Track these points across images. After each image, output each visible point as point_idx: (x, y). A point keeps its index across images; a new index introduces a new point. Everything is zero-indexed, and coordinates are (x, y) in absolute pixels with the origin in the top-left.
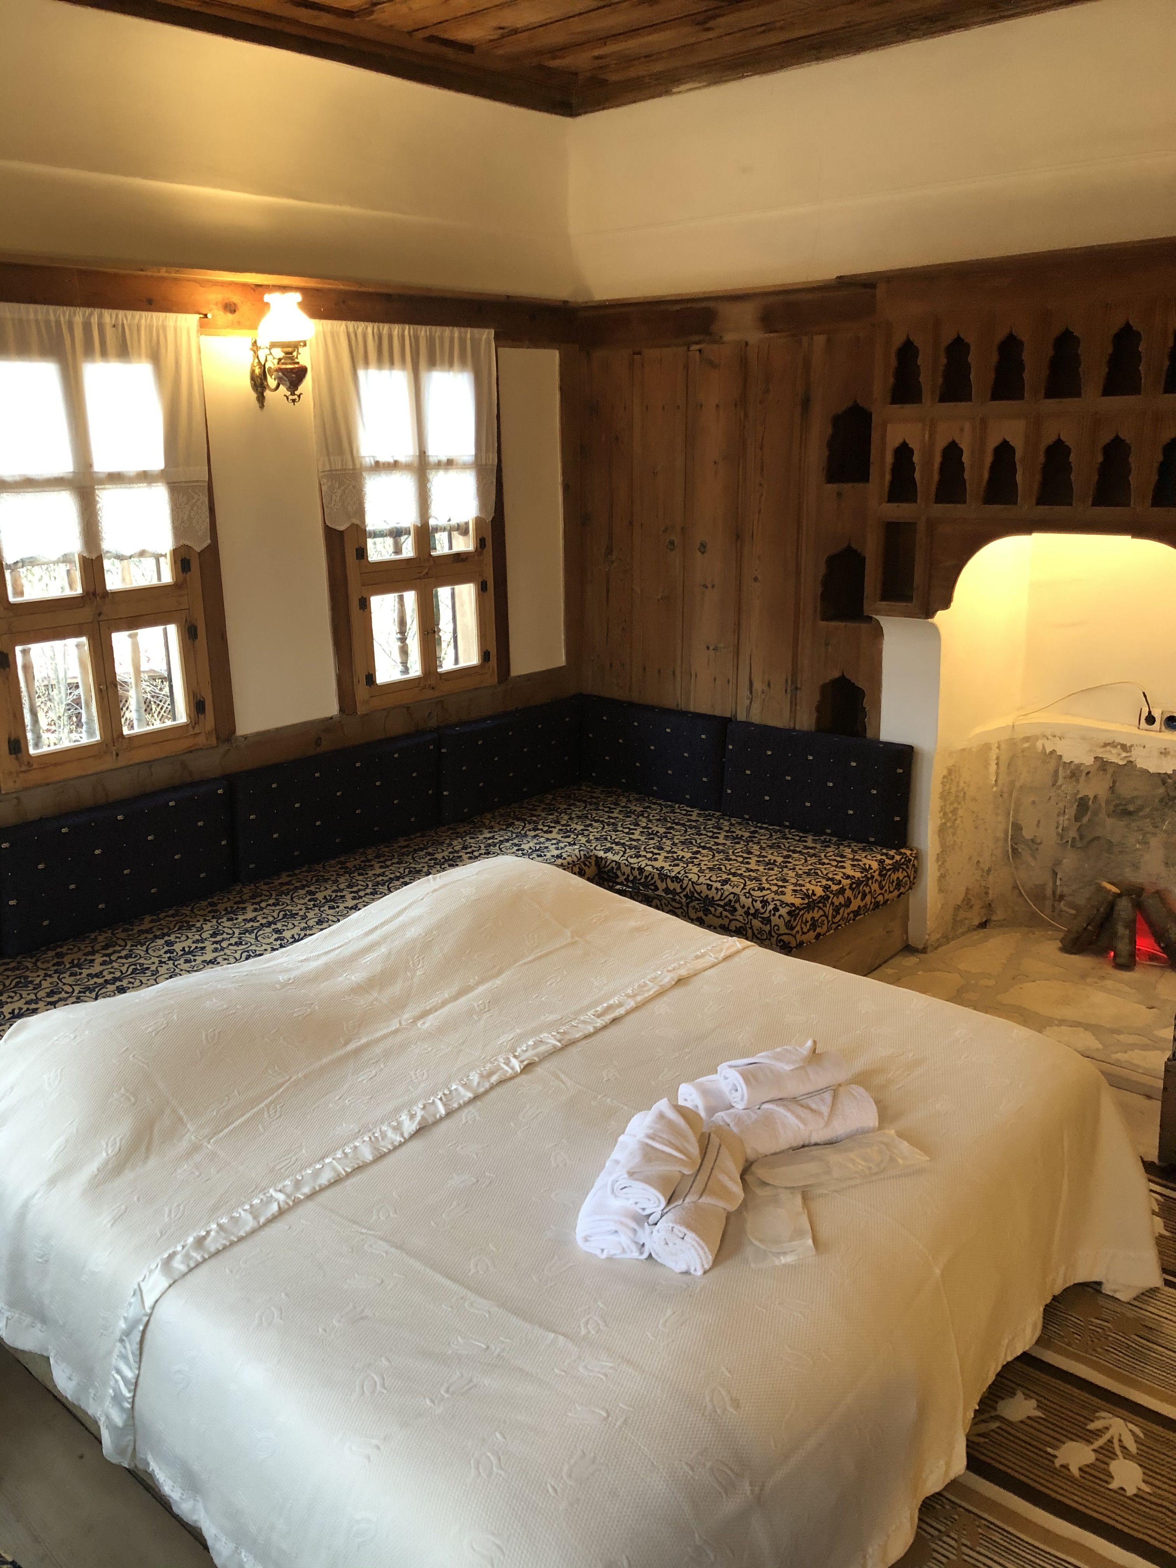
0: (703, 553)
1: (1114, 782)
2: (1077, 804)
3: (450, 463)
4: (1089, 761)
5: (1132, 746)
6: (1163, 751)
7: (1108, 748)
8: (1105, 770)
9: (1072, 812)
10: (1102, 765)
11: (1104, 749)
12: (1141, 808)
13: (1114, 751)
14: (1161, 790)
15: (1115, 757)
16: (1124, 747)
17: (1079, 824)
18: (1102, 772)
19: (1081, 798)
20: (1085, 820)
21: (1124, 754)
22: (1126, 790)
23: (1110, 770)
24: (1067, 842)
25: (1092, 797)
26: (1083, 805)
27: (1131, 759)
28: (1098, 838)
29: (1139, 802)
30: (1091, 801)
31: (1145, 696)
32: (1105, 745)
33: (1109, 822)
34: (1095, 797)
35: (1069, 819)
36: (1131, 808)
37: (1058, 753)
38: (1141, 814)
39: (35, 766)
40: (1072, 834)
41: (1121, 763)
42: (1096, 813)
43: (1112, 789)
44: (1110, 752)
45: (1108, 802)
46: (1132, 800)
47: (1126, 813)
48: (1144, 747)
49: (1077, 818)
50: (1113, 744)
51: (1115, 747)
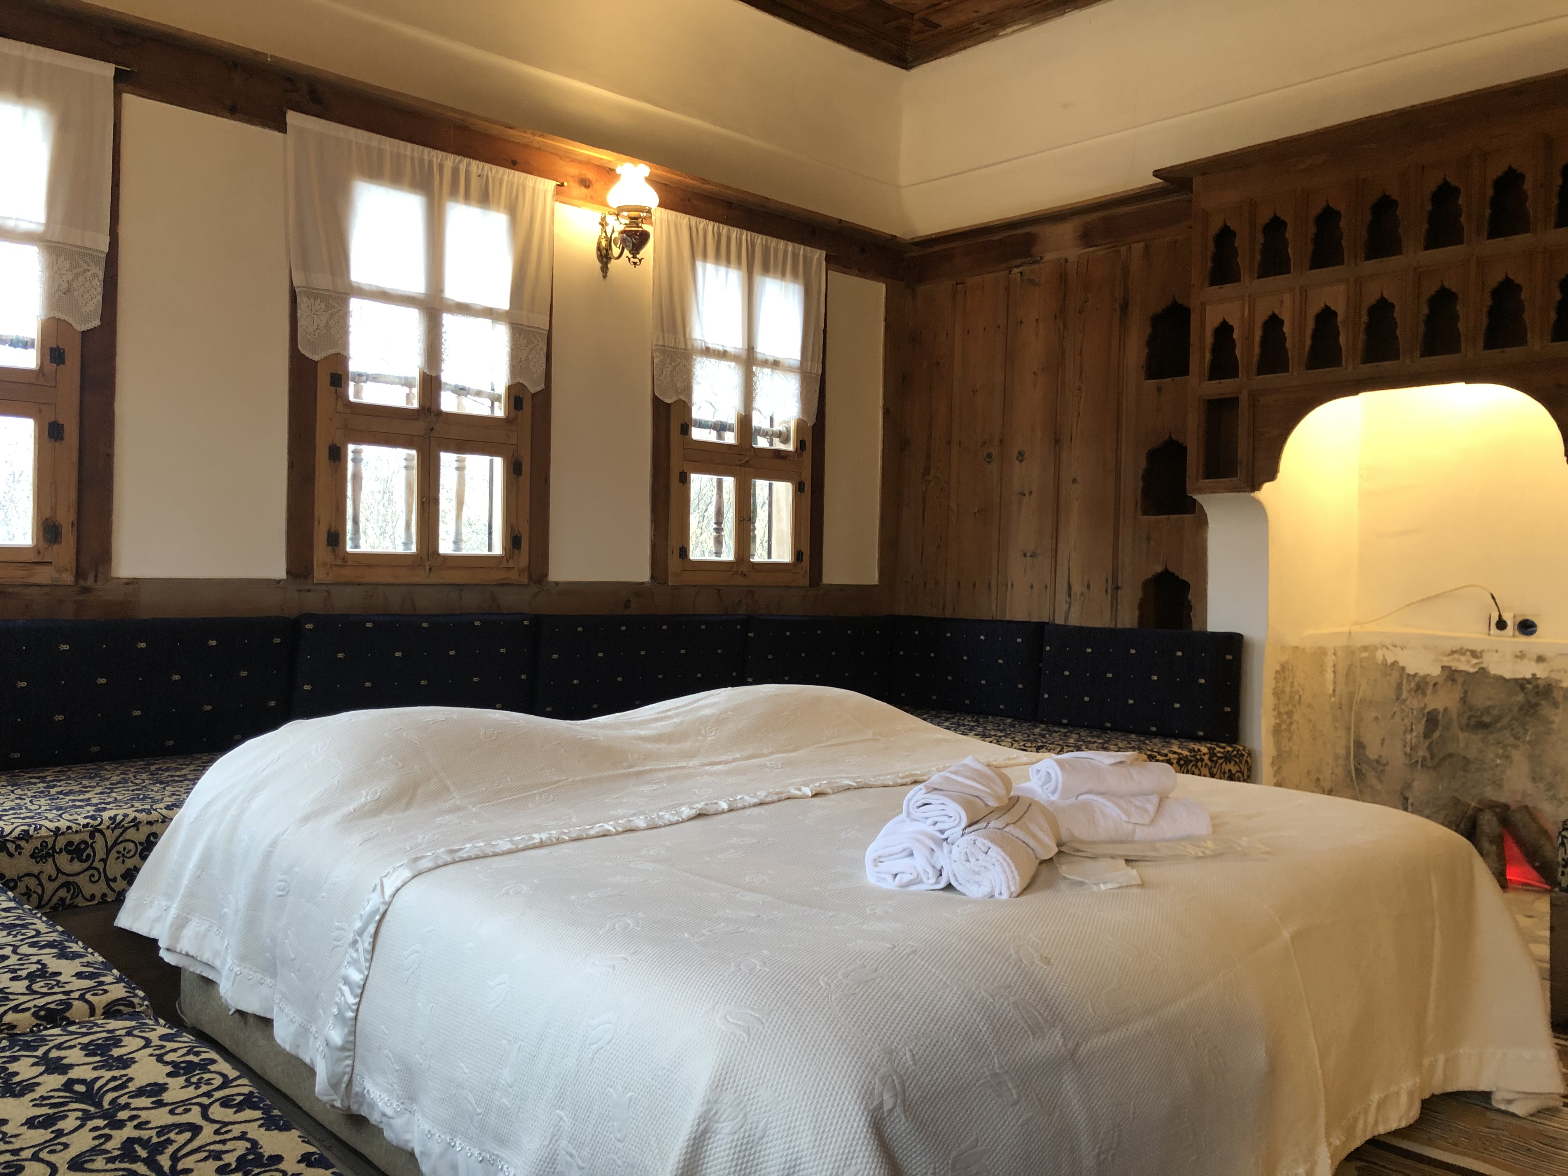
0: (1021, 461)
1: (1466, 692)
2: (1425, 719)
3: (775, 364)
4: (1435, 671)
5: (1482, 652)
6: (1519, 654)
7: (1456, 656)
8: (1453, 680)
9: (1420, 728)
10: (1451, 674)
11: (1451, 657)
12: (1499, 718)
13: (1463, 658)
14: (1520, 698)
15: (1465, 665)
16: (1474, 654)
17: (1428, 742)
18: (1450, 683)
19: (1429, 713)
20: (1436, 735)
21: (1475, 661)
22: (1481, 699)
23: (1460, 680)
24: (1417, 762)
25: (1441, 710)
26: (1432, 720)
27: (1483, 666)
28: (1451, 755)
29: (1495, 712)
30: (1441, 715)
31: (1493, 598)
32: (1453, 652)
33: (1462, 736)
34: (1446, 710)
35: (1417, 737)
36: (1487, 719)
37: (1401, 664)
38: (1499, 725)
39: (349, 563)
40: (1422, 753)
41: (1472, 670)
42: (1447, 728)
43: (1463, 700)
44: (1459, 660)
45: (1460, 715)
46: (1487, 710)
47: (1482, 726)
48: (1497, 651)
49: (1427, 735)
50: (1461, 652)
51: (1463, 654)
